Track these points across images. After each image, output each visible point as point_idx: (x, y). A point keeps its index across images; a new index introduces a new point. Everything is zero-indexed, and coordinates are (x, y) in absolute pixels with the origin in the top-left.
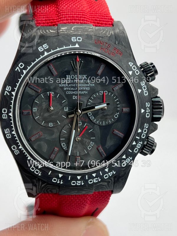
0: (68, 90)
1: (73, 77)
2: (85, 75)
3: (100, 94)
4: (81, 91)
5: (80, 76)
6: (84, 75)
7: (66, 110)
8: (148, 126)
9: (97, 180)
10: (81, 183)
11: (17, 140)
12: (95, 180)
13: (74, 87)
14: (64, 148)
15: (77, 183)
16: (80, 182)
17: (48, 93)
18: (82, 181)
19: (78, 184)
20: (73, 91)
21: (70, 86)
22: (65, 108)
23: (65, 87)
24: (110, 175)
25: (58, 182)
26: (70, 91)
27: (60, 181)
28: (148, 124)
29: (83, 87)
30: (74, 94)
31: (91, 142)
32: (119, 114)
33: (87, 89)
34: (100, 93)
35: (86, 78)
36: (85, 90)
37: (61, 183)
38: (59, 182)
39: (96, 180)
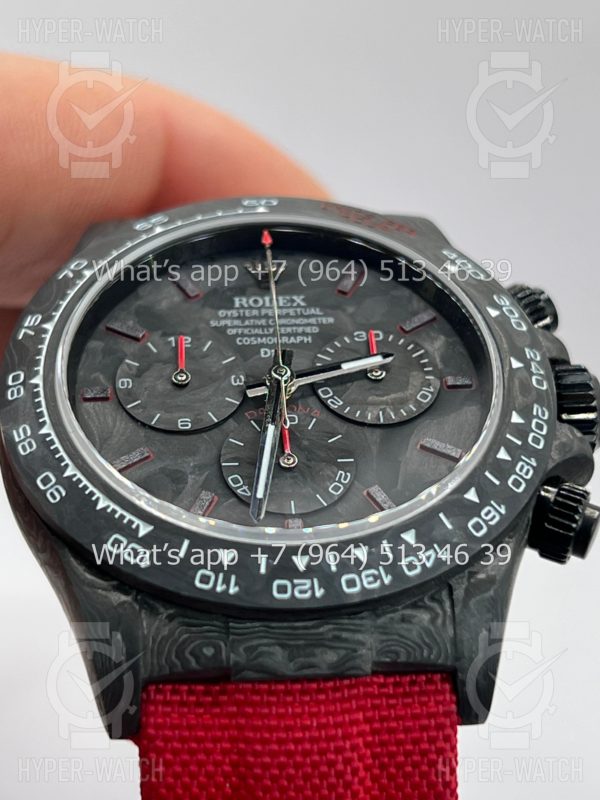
0: (243, 335)
1: (256, 301)
2: (298, 294)
3: (356, 339)
4: (289, 335)
5: (280, 298)
6: (295, 298)
7: (238, 383)
8: (547, 414)
9: (376, 578)
10: (312, 588)
11: (57, 451)
12: (367, 576)
13: (262, 327)
14: (239, 491)
15: (294, 586)
16: (308, 582)
17: (172, 339)
18: (316, 581)
19: (301, 592)
20: (262, 336)
21: (247, 323)
22: (233, 377)
23: (233, 327)
24: (429, 565)
25: (219, 589)
26: (250, 336)
27: (226, 581)
28: (544, 409)
29: (296, 325)
30: (262, 345)
31: (340, 472)
32: (432, 390)
33: (308, 330)
34: (358, 336)
35: (303, 304)
36: (304, 334)
37: (233, 590)
38: (224, 587)
39: (371, 579)
